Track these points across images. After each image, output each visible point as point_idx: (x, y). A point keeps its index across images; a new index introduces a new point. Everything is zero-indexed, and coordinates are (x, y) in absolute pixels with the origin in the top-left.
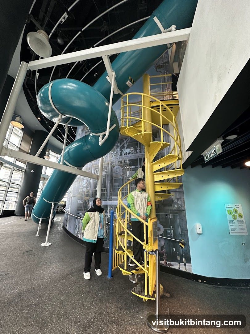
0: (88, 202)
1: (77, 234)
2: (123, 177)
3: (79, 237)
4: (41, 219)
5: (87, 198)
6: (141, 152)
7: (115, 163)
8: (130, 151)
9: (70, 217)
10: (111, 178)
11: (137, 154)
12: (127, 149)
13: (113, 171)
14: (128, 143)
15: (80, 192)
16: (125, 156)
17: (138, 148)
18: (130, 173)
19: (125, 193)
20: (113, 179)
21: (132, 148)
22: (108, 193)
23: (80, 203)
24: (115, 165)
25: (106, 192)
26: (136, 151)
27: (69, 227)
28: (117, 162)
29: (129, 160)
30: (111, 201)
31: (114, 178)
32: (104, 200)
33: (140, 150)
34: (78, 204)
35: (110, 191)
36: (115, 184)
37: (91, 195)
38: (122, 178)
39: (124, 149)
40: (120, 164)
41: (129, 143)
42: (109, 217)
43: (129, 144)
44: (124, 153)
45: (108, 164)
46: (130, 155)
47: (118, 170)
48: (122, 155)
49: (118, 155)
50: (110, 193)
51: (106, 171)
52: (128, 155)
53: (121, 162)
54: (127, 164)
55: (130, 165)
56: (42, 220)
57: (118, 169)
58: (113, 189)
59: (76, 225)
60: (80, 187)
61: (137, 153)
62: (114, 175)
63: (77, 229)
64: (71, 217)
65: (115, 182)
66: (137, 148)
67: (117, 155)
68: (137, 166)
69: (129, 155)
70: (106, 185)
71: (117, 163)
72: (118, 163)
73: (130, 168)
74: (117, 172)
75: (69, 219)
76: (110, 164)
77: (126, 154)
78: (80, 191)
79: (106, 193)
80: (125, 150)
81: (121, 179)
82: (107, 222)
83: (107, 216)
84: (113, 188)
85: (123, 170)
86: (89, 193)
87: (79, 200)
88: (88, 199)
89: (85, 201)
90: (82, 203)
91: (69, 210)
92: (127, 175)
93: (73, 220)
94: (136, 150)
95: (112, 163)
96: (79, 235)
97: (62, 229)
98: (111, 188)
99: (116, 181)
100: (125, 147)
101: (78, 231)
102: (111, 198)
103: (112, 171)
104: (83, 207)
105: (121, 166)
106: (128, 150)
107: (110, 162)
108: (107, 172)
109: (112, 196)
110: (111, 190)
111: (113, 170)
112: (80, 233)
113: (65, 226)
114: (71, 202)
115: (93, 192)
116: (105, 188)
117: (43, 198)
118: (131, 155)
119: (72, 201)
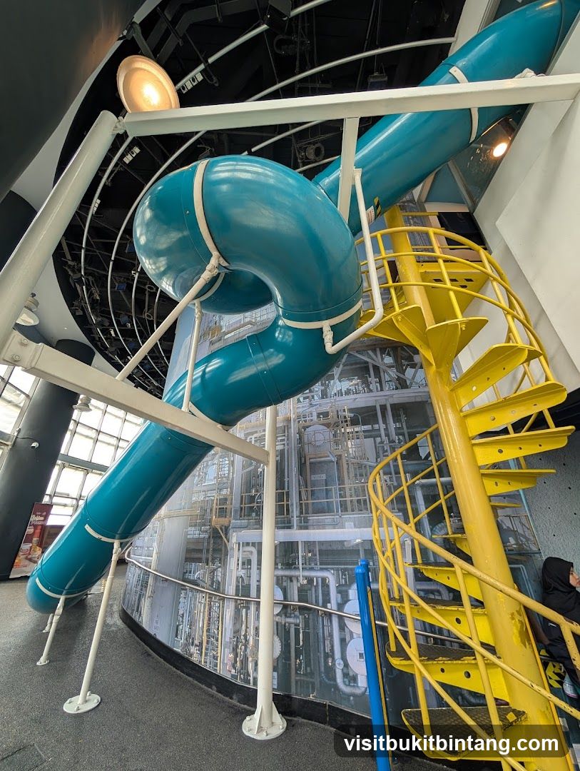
0: (226, 534)
1: (186, 645)
2: (339, 457)
3: (195, 659)
4: (62, 598)
5: (224, 521)
6: (382, 390)
7: (308, 419)
8: (350, 386)
9: (155, 586)
10: (301, 460)
11: (371, 394)
12: (340, 381)
13: (306, 441)
14: (341, 366)
15: (195, 503)
16: (338, 398)
17: (373, 379)
18: (357, 446)
19: (349, 503)
20: (308, 463)
21: (356, 378)
22: (292, 505)
23: (197, 536)
24: (308, 424)
25: (288, 501)
26: (368, 386)
27: (151, 619)
28: (315, 414)
29: (351, 410)
30: (306, 528)
31: (310, 459)
32: (283, 528)
33: (378, 384)
34: (188, 542)
35: (300, 499)
36: (315, 477)
37: (236, 511)
38: (334, 459)
39: (332, 382)
40: (326, 421)
41: (344, 365)
42: (305, 582)
43: (345, 368)
44: (335, 391)
45: (288, 420)
46: (352, 396)
47: (320, 437)
48: (327, 398)
49: (316, 397)
50: (301, 504)
51: (283, 440)
52: (344, 397)
53: (326, 414)
54: (346, 421)
55: (354, 422)
56: (66, 599)
57: (319, 434)
58: (310, 493)
59: (181, 612)
60: (195, 489)
61: (371, 391)
62: (309, 451)
63: (185, 628)
64: (160, 584)
65: (313, 472)
66: (370, 379)
67: (313, 397)
68: (376, 426)
69: (348, 397)
70: (286, 480)
71: (315, 418)
72: (318, 417)
73: (357, 432)
74: (318, 444)
75: (154, 592)
76: (294, 421)
77: (340, 393)
78: (194, 499)
79: (288, 505)
80: (335, 383)
81: (332, 462)
82: (299, 601)
83: (298, 581)
84: (309, 489)
85: (335, 436)
86: (228, 507)
87: (193, 529)
88: (226, 524)
89: (215, 531)
90: (202, 536)
91: (154, 558)
92: (350, 450)
93: (169, 594)
94: (367, 384)
95: (299, 417)
96: (193, 649)
97: (120, 622)
98: (303, 490)
99: (316, 467)
100: (336, 377)
101: (189, 635)
102: (306, 521)
103: (300, 440)
104: (208, 550)
105: (328, 425)
106: (346, 385)
107: (293, 416)
108: (285, 442)
109: (307, 513)
110: (304, 497)
111: (306, 437)
112: (196, 642)
113: (135, 616)
114: (161, 536)
115: (241, 503)
116: (284, 489)
117: (87, 527)
118: (355, 396)
119: (163, 530)
